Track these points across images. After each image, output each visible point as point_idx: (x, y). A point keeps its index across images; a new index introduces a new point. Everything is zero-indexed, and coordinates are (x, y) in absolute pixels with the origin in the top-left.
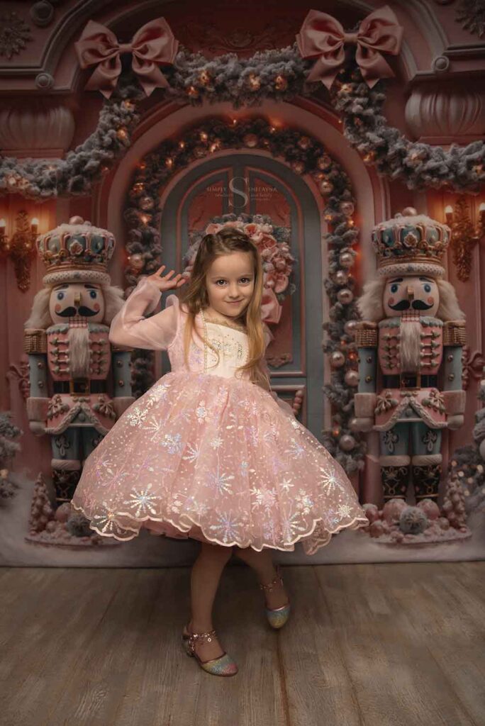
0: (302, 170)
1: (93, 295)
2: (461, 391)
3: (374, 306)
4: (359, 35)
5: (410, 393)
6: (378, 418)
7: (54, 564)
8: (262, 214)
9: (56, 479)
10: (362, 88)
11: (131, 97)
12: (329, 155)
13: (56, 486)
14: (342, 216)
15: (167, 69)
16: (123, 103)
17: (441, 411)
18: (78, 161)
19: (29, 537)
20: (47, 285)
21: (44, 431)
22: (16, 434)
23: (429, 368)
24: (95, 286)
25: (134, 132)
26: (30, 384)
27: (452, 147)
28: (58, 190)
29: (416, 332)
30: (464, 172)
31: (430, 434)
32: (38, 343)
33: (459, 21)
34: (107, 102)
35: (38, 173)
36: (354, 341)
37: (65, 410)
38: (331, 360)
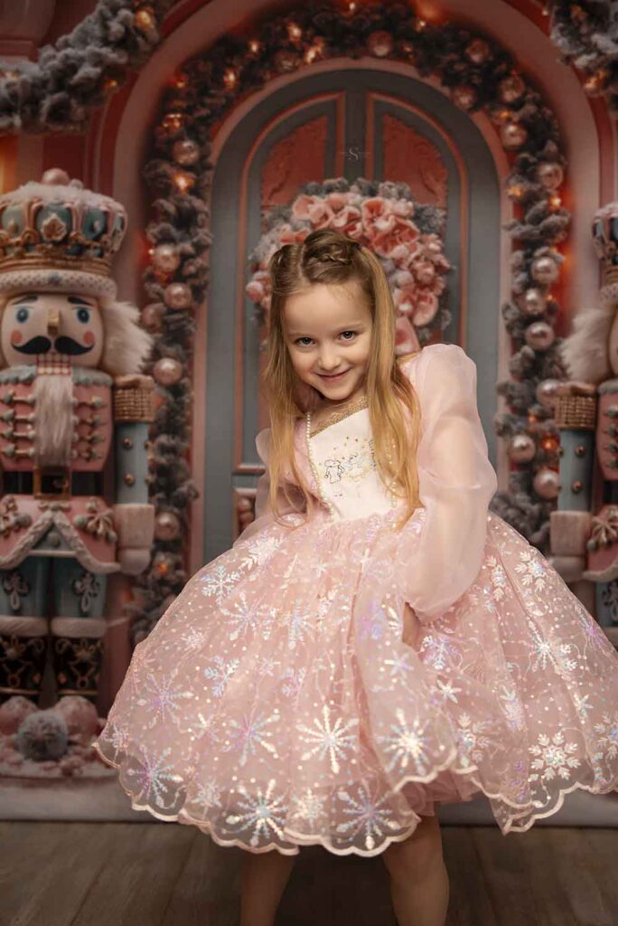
0: (470, 102)
1: (83, 317)
3: (591, 355)
6: (593, 559)
8: (394, 181)
12: (522, 76)
14: (541, 190)
18: (61, 66)
24: (85, 299)
25: (166, 17)
28: (22, 118)
36: (552, 417)
37: (22, 525)
38: (510, 450)
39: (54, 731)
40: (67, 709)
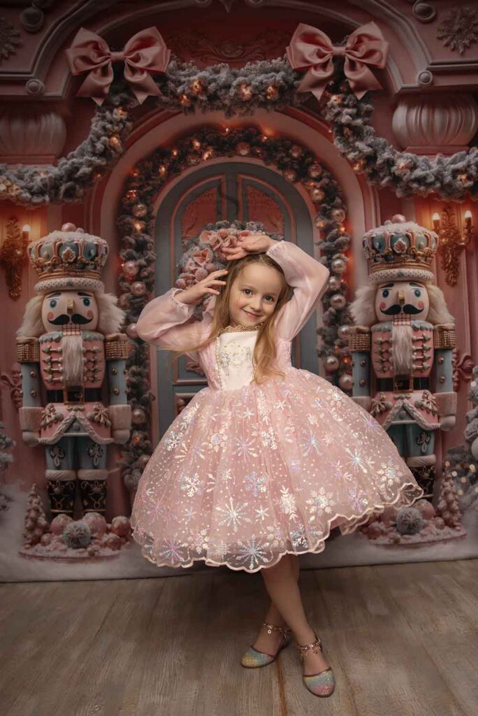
0: (293, 178)
1: (87, 303)
2: (453, 392)
3: (366, 311)
4: (347, 49)
5: (403, 396)
7: (48, 578)
8: (255, 221)
9: (51, 490)
10: (350, 100)
11: (123, 104)
12: (320, 164)
13: (51, 498)
14: (334, 223)
15: (159, 77)
16: (115, 110)
17: (434, 413)
18: (70, 168)
19: (24, 551)
20: (40, 293)
21: (38, 441)
22: (8, 445)
23: (421, 370)
24: (86, 293)
25: (126, 140)
26: (22, 394)
27: (438, 157)
28: (50, 197)
29: (408, 336)
30: (450, 181)
31: (424, 436)
32: (30, 351)
33: (441, 39)
34: (99, 109)
35: (29, 180)
36: (347, 346)
37: (58, 419)
38: (325, 365)
39: (83, 532)
40: (90, 520)
